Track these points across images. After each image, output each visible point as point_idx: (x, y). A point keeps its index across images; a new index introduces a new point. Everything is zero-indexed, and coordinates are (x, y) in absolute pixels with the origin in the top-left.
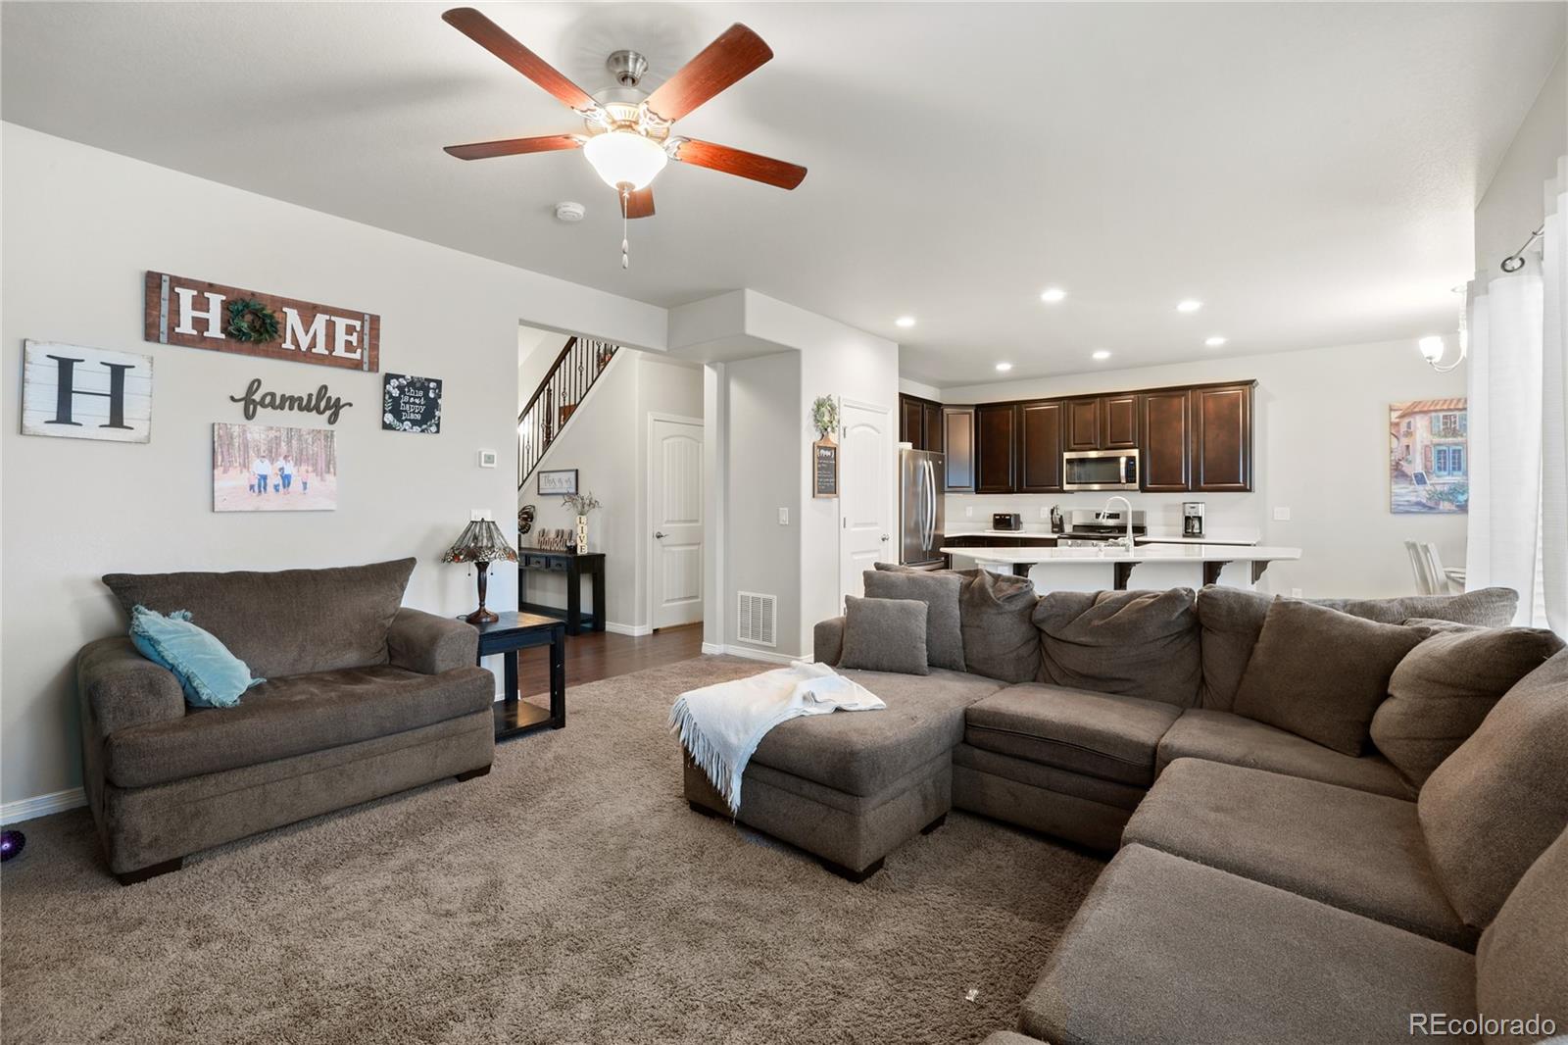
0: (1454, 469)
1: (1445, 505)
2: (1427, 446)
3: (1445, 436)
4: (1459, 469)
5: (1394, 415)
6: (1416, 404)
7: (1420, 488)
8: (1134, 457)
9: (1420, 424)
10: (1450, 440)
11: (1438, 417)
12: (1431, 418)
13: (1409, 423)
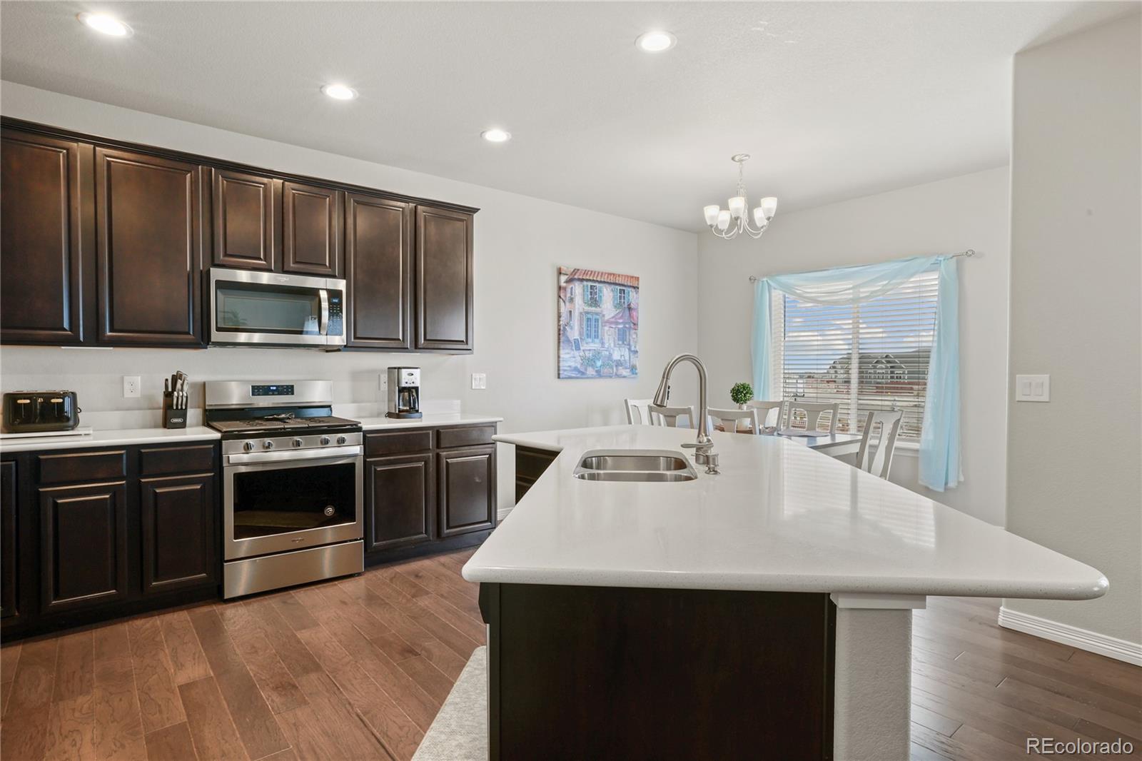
0: (595, 338)
1: (590, 371)
2: (581, 313)
3: (591, 306)
4: (597, 337)
5: (563, 278)
6: (576, 271)
7: (576, 353)
8: (341, 292)
9: (578, 288)
10: (594, 309)
11: (587, 286)
12: (584, 286)
13: (572, 288)
